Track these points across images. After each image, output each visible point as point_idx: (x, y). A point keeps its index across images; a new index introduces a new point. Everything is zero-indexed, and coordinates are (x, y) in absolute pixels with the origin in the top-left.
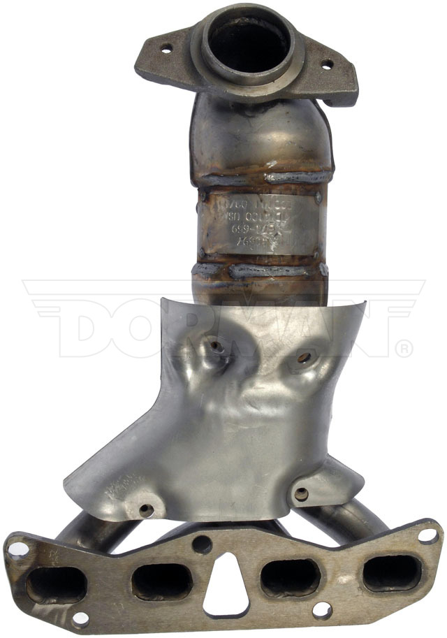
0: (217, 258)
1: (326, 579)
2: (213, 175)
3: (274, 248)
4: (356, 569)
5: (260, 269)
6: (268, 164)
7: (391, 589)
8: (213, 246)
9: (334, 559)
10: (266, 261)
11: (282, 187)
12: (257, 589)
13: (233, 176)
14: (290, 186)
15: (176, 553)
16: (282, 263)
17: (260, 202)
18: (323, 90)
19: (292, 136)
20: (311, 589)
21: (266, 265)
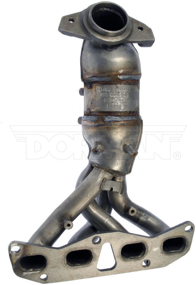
0: (96, 113)
1: (148, 250)
2: (94, 76)
3: (123, 109)
4: (160, 245)
5: (117, 118)
6: (120, 71)
7: (173, 251)
8: (95, 108)
9: (151, 241)
10: (119, 114)
11: (125, 82)
12: (119, 257)
13: (104, 77)
14: (129, 81)
15: (86, 245)
16: (126, 115)
17: (116, 88)
18: (140, 39)
19: (129, 59)
20: (141, 255)
21: (119, 116)
